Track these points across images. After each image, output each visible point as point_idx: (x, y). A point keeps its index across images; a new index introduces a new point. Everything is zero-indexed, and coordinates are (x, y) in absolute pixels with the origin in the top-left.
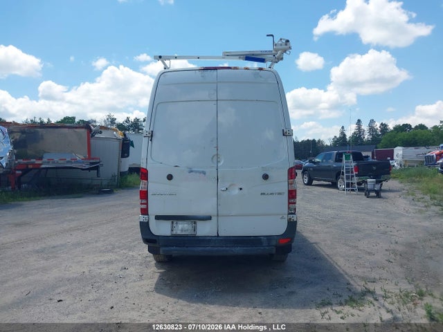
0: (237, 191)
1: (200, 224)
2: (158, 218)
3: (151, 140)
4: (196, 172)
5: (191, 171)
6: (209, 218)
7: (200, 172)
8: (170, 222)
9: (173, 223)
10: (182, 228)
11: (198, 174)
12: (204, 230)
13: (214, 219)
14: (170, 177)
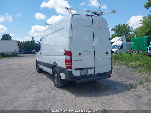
0: (100, 58)
1: (89, 70)
2: (75, 69)
3: (72, 40)
4: (88, 52)
5: (87, 52)
6: (92, 68)
7: (89, 52)
8: (79, 70)
9: (80, 71)
10: (84, 73)
11: (89, 53)
12: (90, 72)
13: (93, 68)
14: (80, 54)
